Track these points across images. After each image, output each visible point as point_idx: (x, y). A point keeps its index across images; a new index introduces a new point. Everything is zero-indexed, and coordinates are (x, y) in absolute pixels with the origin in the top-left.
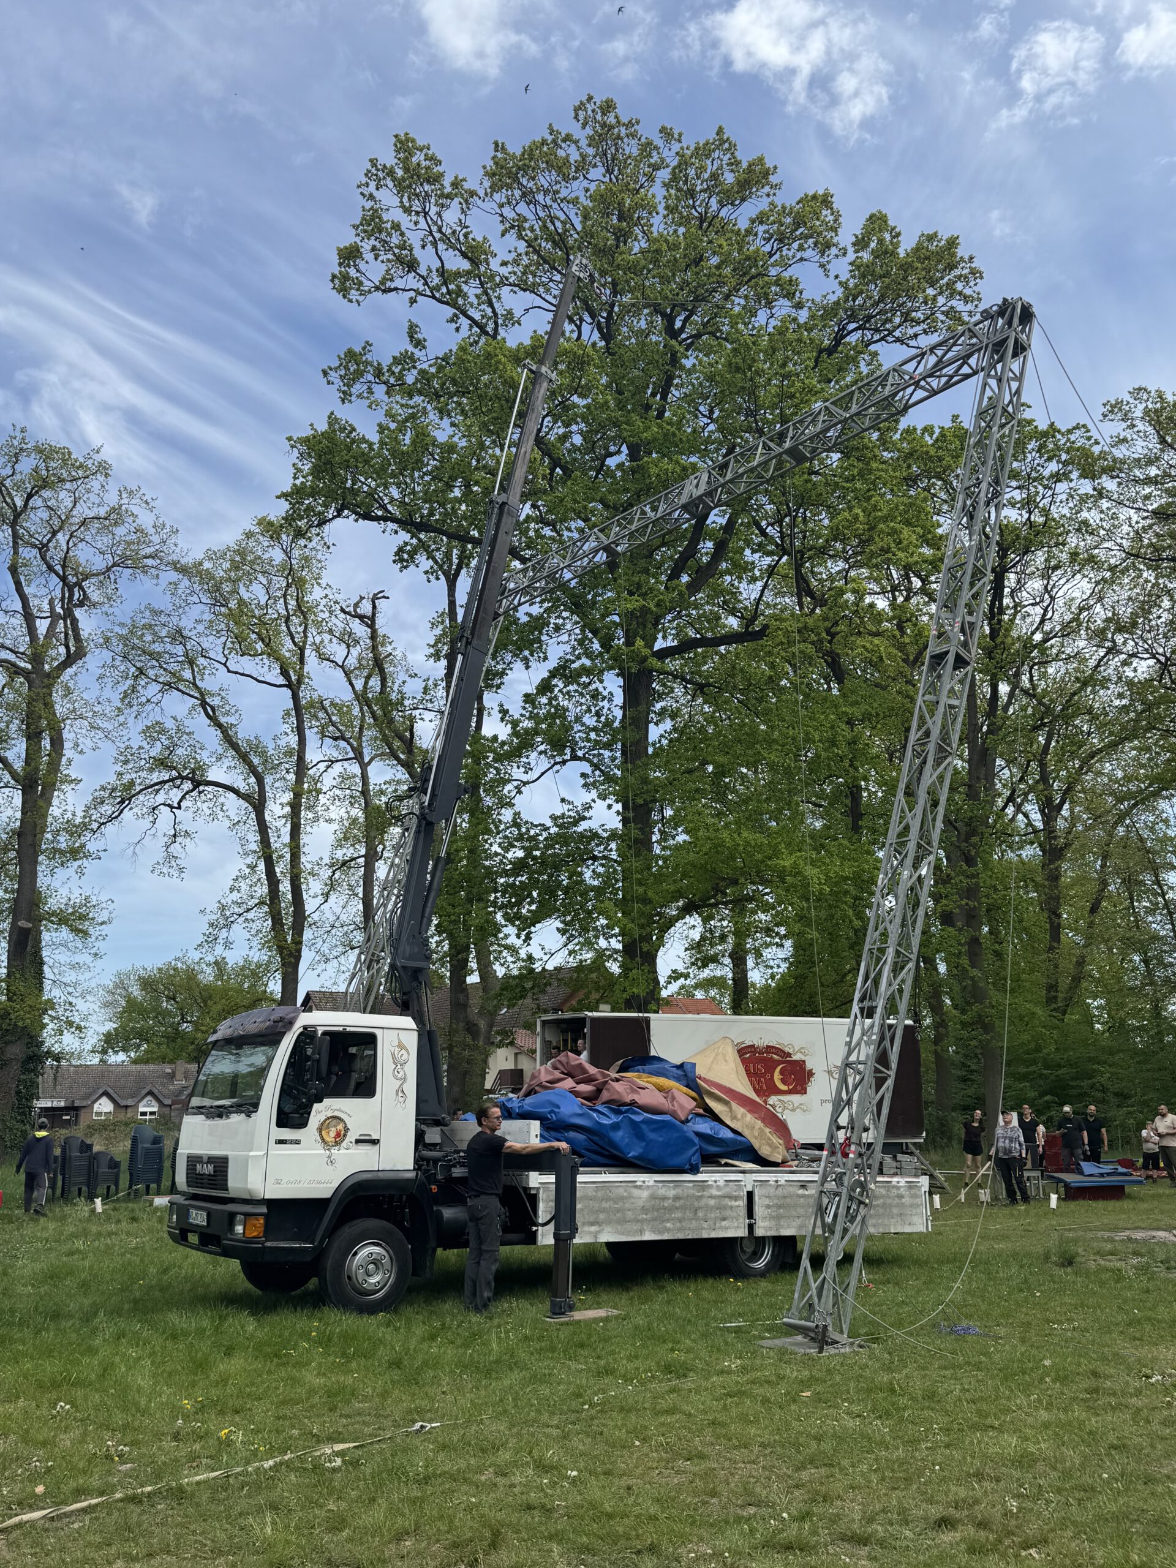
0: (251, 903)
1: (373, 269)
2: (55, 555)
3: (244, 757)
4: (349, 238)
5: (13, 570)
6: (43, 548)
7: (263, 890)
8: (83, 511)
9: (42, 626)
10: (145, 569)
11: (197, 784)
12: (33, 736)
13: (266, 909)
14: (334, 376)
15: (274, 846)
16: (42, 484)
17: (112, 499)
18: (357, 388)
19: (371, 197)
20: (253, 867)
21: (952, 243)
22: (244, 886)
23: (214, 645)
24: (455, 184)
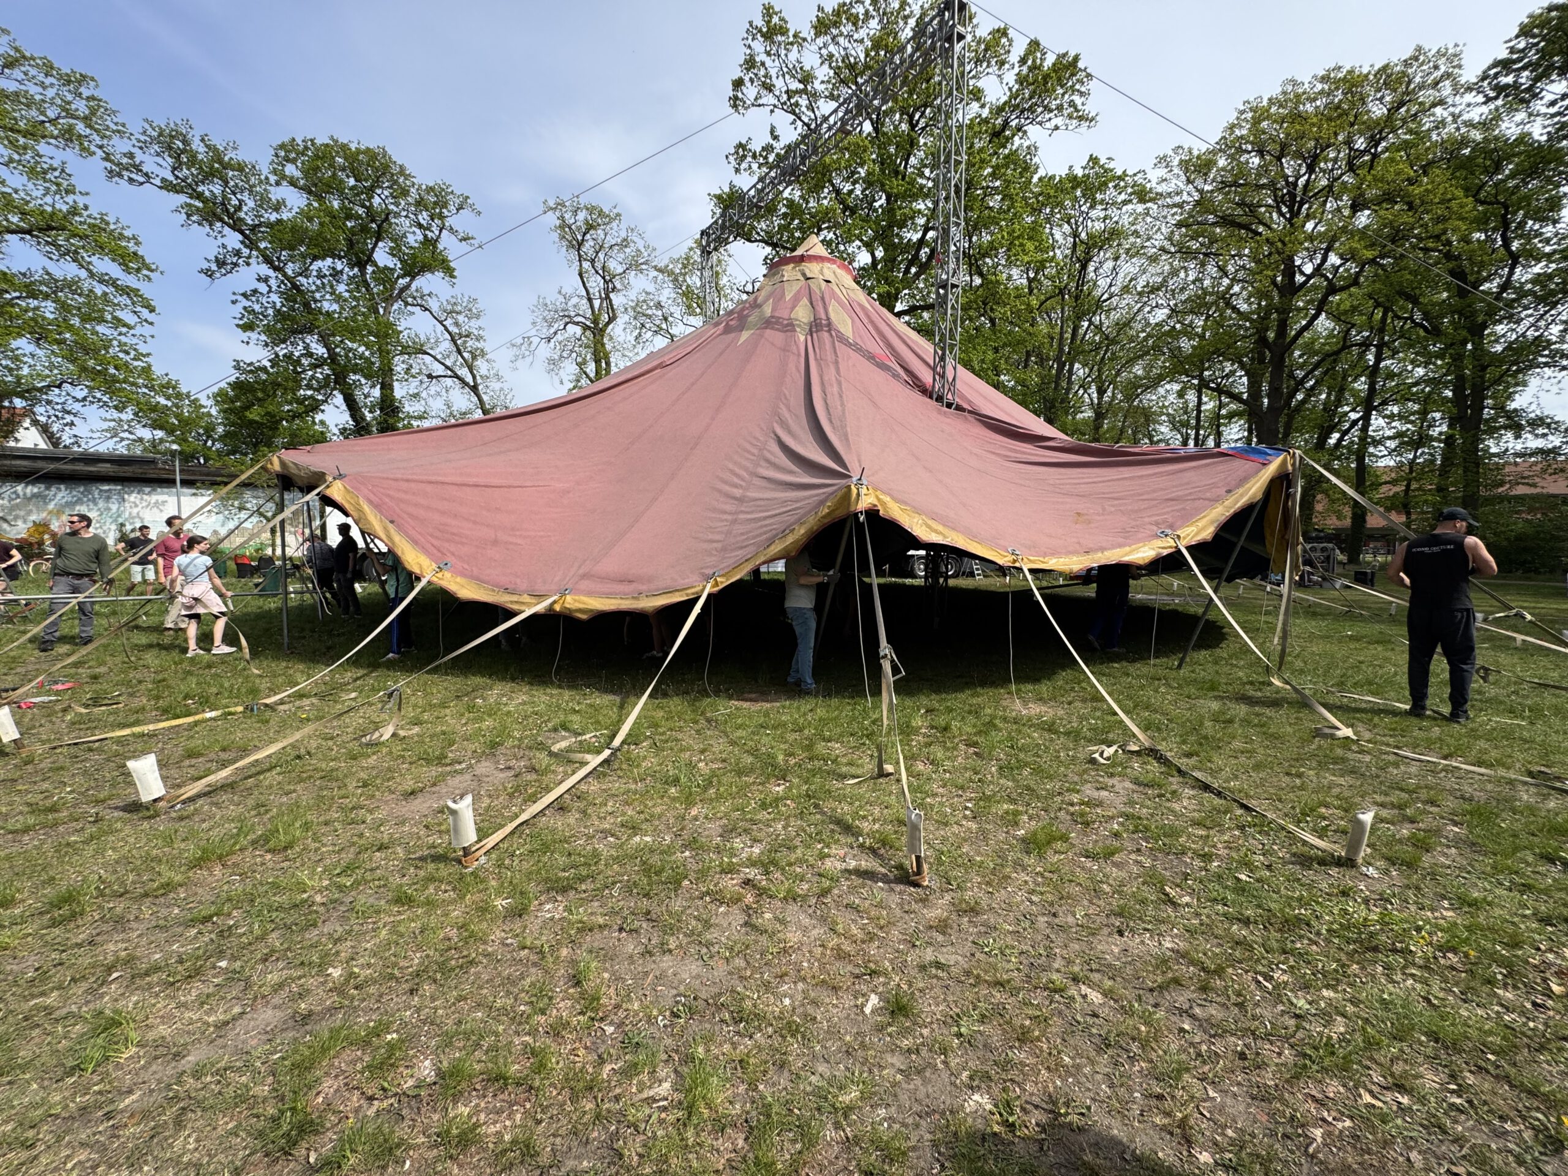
1: (750, 92)
2: (598, 265)
4: (737, 73)
5: (581, 275)
6: (593, 261)
8: (610, 240)
9: (597, 303)
10: (641, 271)
12: (597, 362)
14: (731, 158)
16: (590, 227)
17: (623, 234)
18: (744, 165)
19: (749, 47)
21: (1076, 58)
23: (677, 311)
24: (795, 36)
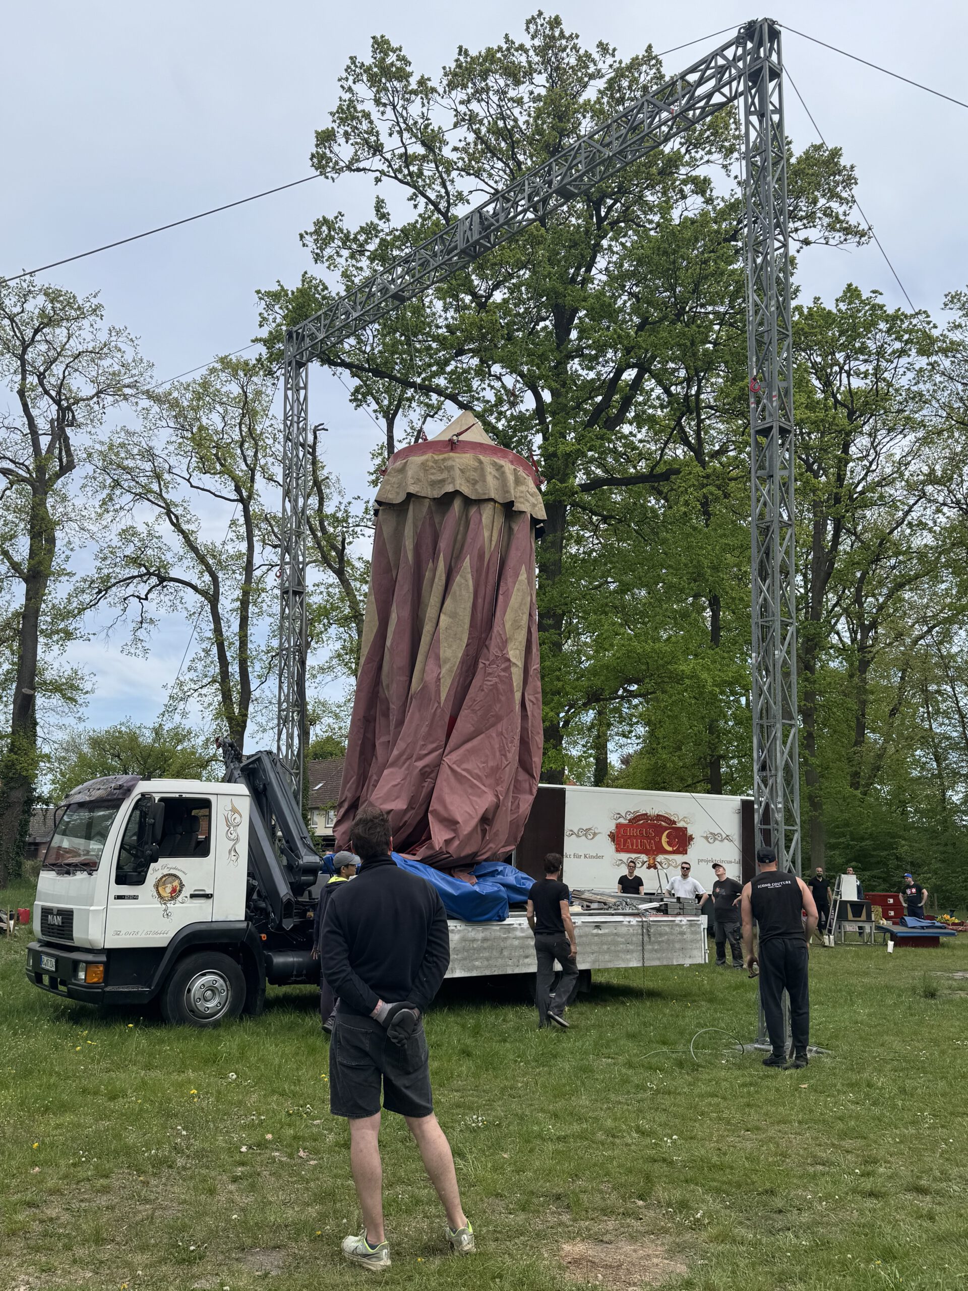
0: (205, 681)
2: (51, 381)
3: (202, 559)
4: (327, 123)
5: (21, 393)
6: (41, 377)
7: (215, 670)
8: (75, 346)
9: (45, 441)
10: (126, 398)
11: (162, 579)
12: (35, 535)
13: (217, 685)
14: (309, 240)
15: (225, 634)
16: (48, 321)
17: (103, 337)
18: (328, 251)
19: (350, 89)
20: (207, 652)
21: (836, 153)
22: (199, 666)
23: (181, 465)
24: (422, 82)
